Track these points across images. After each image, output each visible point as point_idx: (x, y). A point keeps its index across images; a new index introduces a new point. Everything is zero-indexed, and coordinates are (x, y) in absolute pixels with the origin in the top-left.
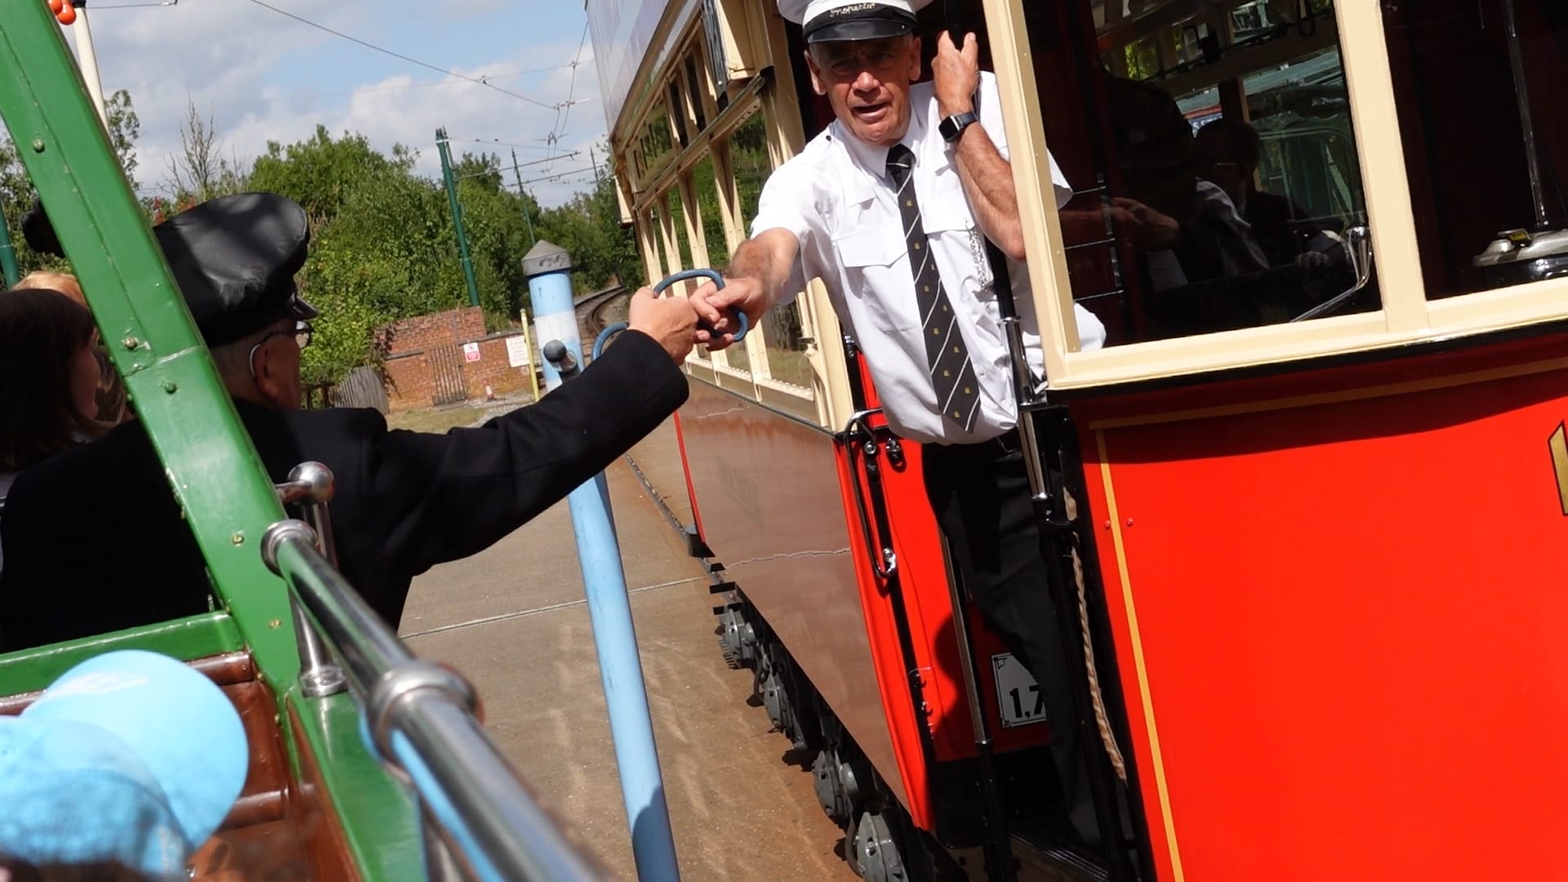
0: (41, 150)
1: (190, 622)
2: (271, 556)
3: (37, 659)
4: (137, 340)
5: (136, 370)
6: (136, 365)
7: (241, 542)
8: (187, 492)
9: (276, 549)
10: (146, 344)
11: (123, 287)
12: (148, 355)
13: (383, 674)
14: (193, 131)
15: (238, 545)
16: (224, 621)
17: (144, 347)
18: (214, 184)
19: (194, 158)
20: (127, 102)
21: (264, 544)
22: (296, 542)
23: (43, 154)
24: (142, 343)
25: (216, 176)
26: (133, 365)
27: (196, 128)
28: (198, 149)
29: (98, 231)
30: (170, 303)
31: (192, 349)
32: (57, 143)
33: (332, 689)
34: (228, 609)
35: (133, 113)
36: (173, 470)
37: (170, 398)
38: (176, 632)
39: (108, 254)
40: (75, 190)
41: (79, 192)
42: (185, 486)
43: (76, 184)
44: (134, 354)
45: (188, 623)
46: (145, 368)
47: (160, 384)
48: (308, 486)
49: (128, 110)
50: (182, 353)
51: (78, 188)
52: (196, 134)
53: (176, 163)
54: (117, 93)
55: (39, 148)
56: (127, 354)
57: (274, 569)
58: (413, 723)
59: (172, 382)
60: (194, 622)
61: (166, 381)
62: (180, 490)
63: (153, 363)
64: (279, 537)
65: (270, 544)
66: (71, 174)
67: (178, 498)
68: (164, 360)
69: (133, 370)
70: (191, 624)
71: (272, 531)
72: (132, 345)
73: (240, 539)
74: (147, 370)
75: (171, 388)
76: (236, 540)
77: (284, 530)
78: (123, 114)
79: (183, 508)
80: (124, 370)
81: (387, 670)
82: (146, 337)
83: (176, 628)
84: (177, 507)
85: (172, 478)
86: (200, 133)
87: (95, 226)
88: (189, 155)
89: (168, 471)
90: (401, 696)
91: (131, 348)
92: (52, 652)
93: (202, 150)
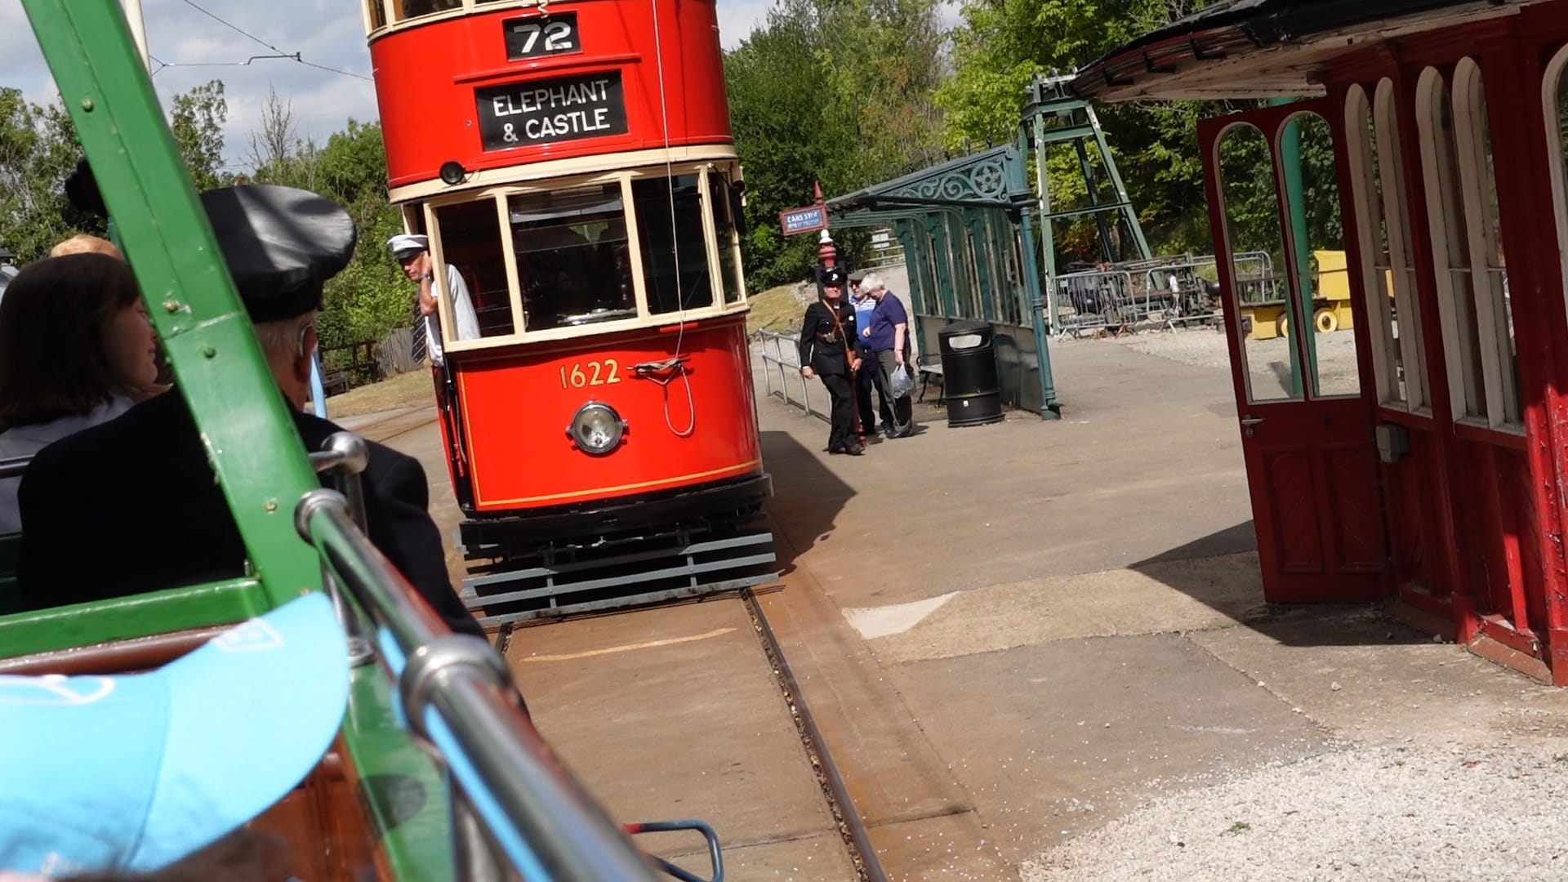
0: (89, 110)
1: (218, 588)
2: (303, 525)
3: (64, 618)
4: (177, 303)
5: (176, 334)
6: (175, 329)
7: (273, 510)
8: (221, 457)
9: (309, 518)
10: (187, 309)
11: (166, 250)
12: (189, 319)
13: (417, 649)
14: (273, 112)
15: (271, 512)
16: (251, 588)
17: (184, 311)
18: (289, 159)
19: (273, 136)
20: (220, 91)
21: (297, 513)
22: (329, 512)
23: (90, 114)
24: (182, 306)
25: (292, 152)
26: (172, 328)
27: (275, 108)
28: (277, 128)
29: (143, 193)
30: (213, 268)
31: (233, 315)
32: (106, 103)
33: (359, 661)
34: (258, 576)
35: (223, 100)
36: (208, 434)
37: (208, 363)
38: (204, 597)
39: (153, 215)
40: (122, 151)
41: (127, 153)
42: (220, 451)
43: (123, 144)
44: (174, 317)
45: (217, 588)
46: (186, 331)
47: (199, 348)
48: (341, 455)
49: (219, 97)
50: (223, 318)
51: (126, 149)
52: (276, 115)
53: (257, 139)
54: (212, 82)
55: (88, 107)
56: (168, 317)
57: (306, 538)
58: (447, 699)
59: (211, 346)
60: (222, 587)
61: (205, 345)
62: (215, 454)
63: (191, 328)
64: (313, 507)
65: (304, 512)
66: (119, 135)
67: (213, 463)
68: (204, 324)
69: (172, 333)
70: (220, 590)
71: (305, 500)
72: (172, 308)
73: (273, 507)
74: (188, 333)
75: (210, 353)
76: (269, 507)
77: (318, 499)
78: (215, 100)
79: (217, 473)
80: (163, 333)
81: (423, 644)
82: (187, 301)
83: (204, 594)
84: (208, 471)
85: (208, 443)
86: (279, 114)
87: (141, 187)
88: (269, 133)
89: (204, 436)
90: (433, 673)
91: (172, 311)
92: (79, 612)
93: (279, 129)
